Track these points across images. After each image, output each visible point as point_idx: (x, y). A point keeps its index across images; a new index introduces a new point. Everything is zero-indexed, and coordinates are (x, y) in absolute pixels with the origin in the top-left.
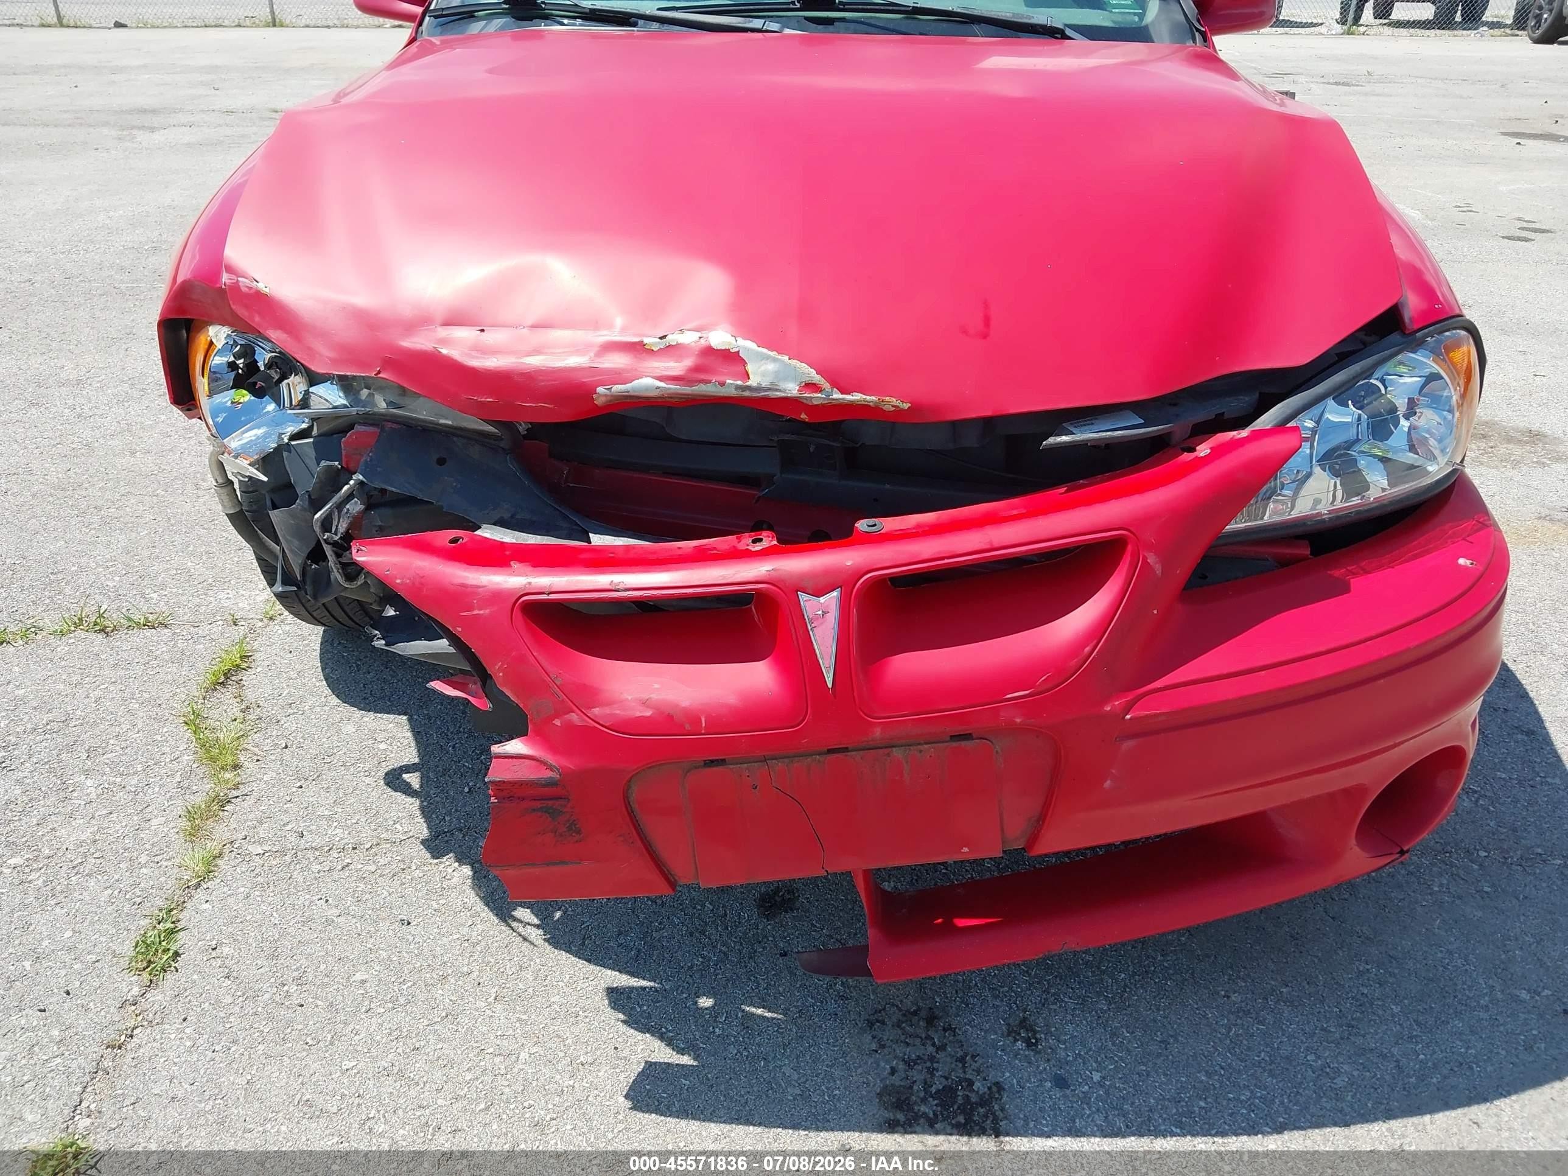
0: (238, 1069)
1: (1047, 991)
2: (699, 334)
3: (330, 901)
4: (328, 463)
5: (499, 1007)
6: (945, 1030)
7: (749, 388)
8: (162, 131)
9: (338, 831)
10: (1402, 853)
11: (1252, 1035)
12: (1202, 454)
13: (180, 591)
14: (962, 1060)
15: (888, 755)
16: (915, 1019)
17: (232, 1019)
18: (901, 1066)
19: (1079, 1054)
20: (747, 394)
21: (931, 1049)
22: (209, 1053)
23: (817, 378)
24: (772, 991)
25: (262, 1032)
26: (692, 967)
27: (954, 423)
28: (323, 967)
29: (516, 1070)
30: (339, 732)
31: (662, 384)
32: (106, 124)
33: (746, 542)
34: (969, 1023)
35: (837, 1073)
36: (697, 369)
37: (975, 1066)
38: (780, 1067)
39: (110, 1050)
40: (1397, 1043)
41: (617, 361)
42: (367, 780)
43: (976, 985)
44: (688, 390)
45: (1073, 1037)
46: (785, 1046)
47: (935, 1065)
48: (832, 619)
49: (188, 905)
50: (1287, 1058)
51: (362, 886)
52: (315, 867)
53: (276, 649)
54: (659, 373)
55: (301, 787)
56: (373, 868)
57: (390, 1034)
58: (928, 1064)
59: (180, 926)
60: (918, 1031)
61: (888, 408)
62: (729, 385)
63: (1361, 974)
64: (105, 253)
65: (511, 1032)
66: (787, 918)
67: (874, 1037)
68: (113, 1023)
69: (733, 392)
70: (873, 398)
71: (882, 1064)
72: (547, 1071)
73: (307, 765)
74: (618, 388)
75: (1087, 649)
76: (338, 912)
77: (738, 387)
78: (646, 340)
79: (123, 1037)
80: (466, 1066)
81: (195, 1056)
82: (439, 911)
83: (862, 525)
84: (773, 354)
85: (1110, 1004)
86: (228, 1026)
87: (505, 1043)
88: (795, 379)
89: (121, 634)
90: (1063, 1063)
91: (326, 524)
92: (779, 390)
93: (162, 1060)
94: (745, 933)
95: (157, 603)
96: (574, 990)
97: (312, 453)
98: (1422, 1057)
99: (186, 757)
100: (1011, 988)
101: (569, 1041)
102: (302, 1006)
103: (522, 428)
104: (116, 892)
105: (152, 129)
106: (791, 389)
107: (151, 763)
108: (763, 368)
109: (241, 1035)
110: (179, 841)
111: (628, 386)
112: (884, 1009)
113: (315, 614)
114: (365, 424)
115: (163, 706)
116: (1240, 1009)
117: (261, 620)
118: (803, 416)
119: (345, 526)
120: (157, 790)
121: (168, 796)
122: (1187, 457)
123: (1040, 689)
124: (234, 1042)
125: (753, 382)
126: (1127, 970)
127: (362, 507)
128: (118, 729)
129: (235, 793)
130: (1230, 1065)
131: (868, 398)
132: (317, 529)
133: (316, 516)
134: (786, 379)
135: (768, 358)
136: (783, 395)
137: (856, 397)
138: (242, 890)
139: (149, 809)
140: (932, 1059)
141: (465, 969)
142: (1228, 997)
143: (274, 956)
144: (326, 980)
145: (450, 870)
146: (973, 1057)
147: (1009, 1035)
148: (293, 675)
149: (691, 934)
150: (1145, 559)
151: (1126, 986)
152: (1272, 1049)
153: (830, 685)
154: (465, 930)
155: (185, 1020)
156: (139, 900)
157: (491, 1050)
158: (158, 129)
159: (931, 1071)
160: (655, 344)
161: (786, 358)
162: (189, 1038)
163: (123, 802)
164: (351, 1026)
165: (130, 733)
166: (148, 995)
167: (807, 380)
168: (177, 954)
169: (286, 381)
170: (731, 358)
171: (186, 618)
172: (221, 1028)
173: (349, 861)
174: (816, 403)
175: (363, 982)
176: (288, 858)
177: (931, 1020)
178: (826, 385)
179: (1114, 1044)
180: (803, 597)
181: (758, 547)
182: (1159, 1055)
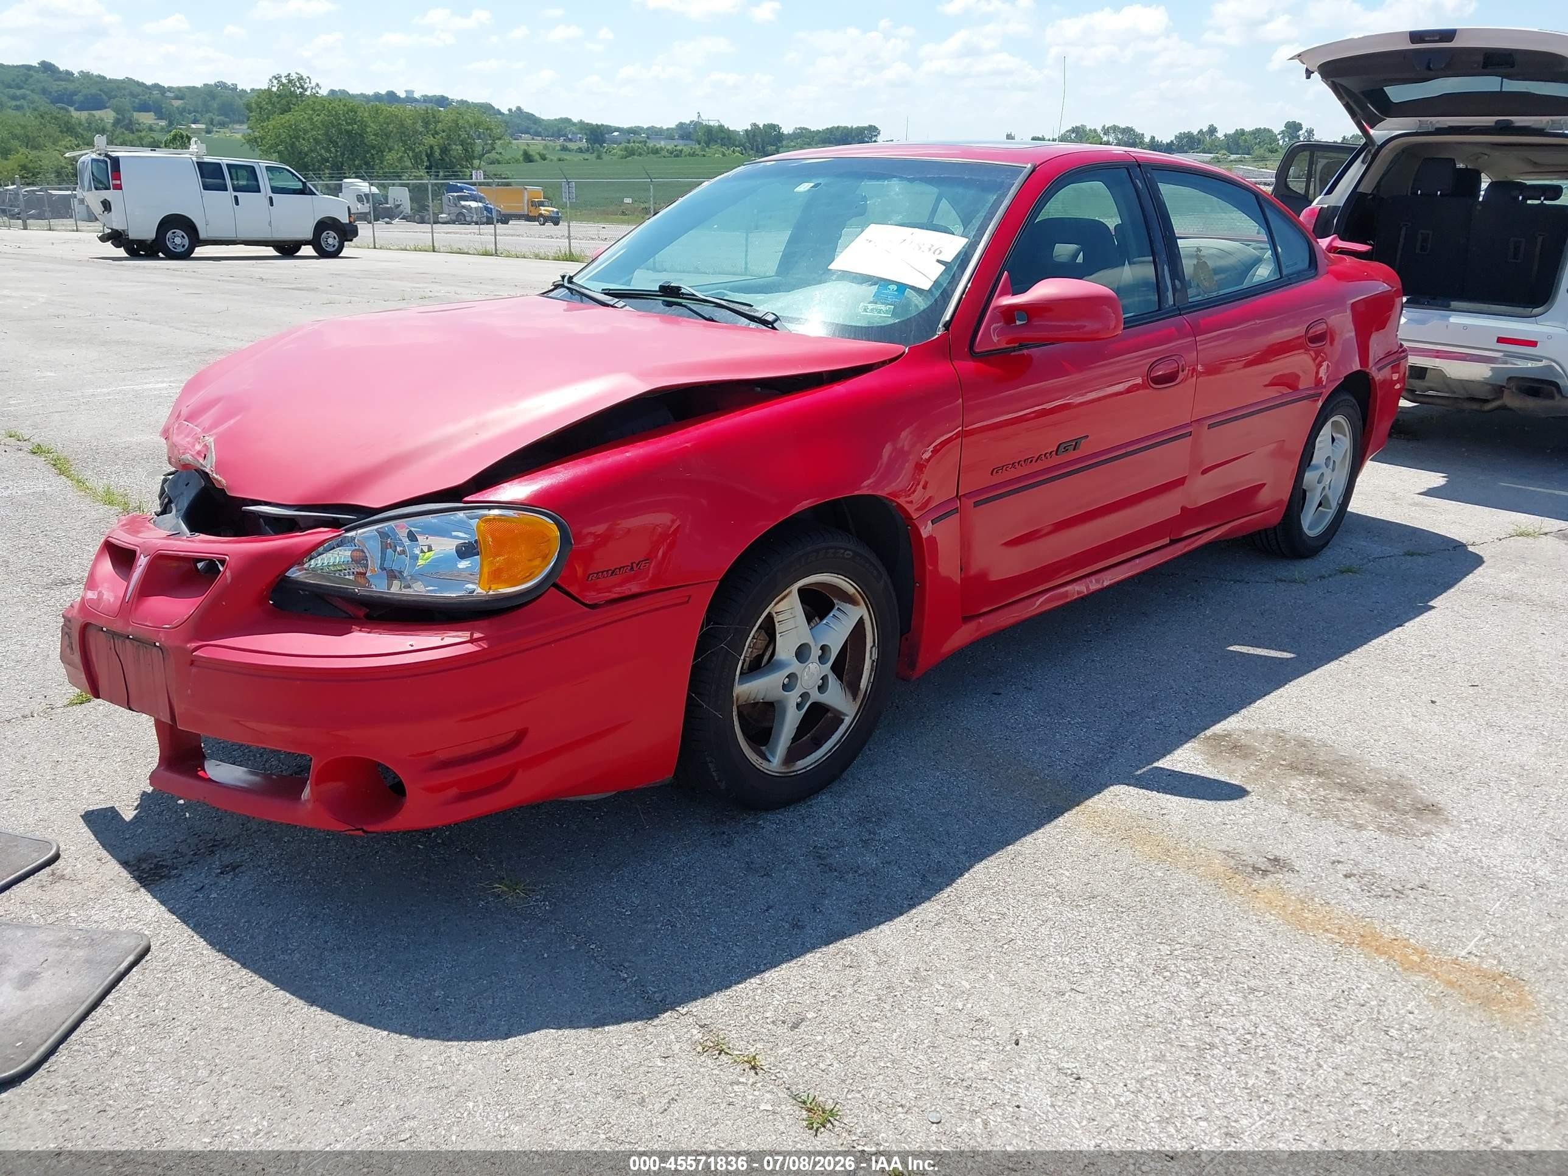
6: (210, 851)
14: (190, 862)
16: (210, 842)
17: (60, 726)
21: (191, 853)
25: (58, 733)
47: (179, 858)
60: (202, 846)
86: (55, 727)
102: (81, 733)
109: (52, 731)
124: (47, 732)
140: (184, 855)
155: (52, 720)
159: (174, 858)
162: (42, 725)
172: (52, 727)
177: (214, 846)
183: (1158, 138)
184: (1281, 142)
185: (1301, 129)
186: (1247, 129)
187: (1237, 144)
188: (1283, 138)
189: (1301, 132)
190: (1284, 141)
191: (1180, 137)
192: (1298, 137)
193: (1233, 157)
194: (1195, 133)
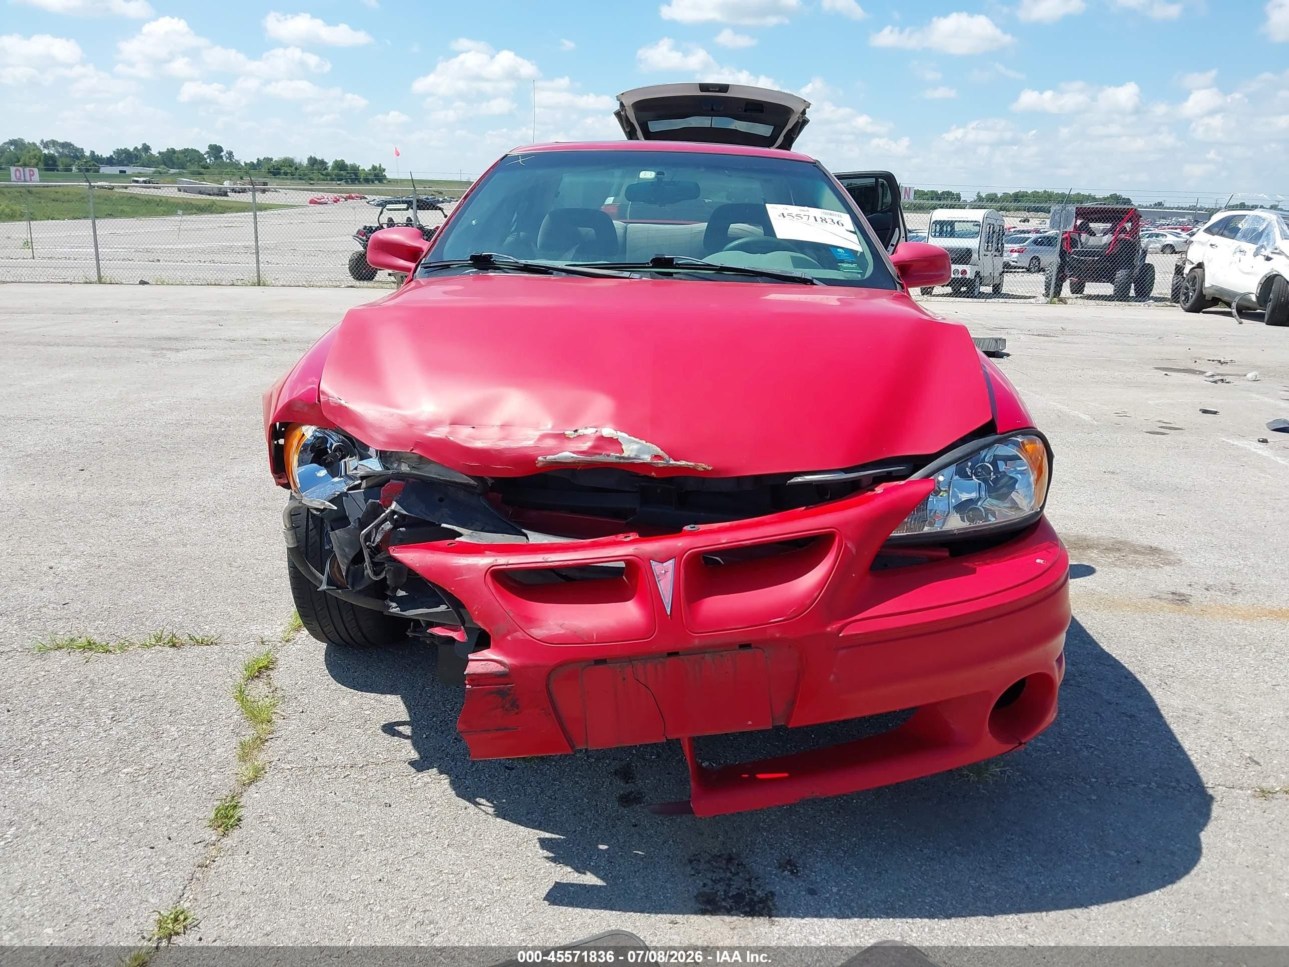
0: (284, 878)
1: (805, 847)
2: (596, 429)
3: (337, 794)
4: (373, 501)
5: (450, 850)
6: (738, 865)
7: (623, 458)
8: (184, 352)
9: (340, 757)
10: (1020, 744)
11: (935, 870)
12: (879, 492)
13: (224, 625)
14: (749, 880)
15: (703, 658)
16: (720, 859)
17: (278, 853)
18: (710, 882)
19: (824, 878)
20: (622, 461)
21: (729, 874)
22: (265, 870)
23: (661, 453)
24: (627, 845)
25: (298, 860)
26: (575, 831)
27: (738, 478)
28: (335, 828)
29: (463, 881)
30: (337, 704)
31: (575, 455)
32: (142, 346)
33: (621, 537)
34: (754, 862)
35: (669, 886)
36: (593, 447)
37: (757, 883)
38: (633, 882)
39: (199, 868)
40: (1028, 876)
41: (550, 443)
42: (358, 731)
43: (759, 842)
44: (589, 458)
45: (821, 870)
46: (635, 872)
47: (732, 883)
48: (670, 575)
49: (245, 794)
50: (957, 882)
51: (358, 786)
52: (327, 776)
53: (292, 658)
54: (573, 449)
55: (314, 733)
56: (365, 777)
57: (381, 862)
58: (727, 882)
59: (240, 805)
60: (721, 865)
61: (700, 469)
62: (612, 456)
63: (1008, 840)
64: (152, 426)
65: (459, 862)
66: (637, 807)
67: (692, 868)
68: (200, 854)
69: (614, 460)
70: (692, 464)
71: (698, 881)
72: (483, 882)
73: (317, 722)
74: (550, 458)
75: (816, 594)
76: (343, 800)
77: (617, 457)
78: (567, 433)
79: (208, 862)
80: (430, 878)
81: (256, 872)
82: (410, 800)
83: (687, 528)
84: (637, 440)
85: (845, 853)
86: (276, 856)
87: (455, 867)
88: (649, 453)
89: (187, 648)
90: (812, 883)
91: (368, 537)
92: (640, 459)
93: (234, 873)
94: (610, 815)
95: (208, 630)
96: (499, 841)
97: (362, 498)
98: (1043, 883)
99: (236, 716)
100: (782, 845)
101: (497, 867)
102: (322, 847)
103: (490, 482)
104: (197, 787)
105: (177, 350)
106: (647, 458)
107: (213, 719)
108: (631, 447)
109: (285, 861)
110: (235, 761)
111: (555, 456)
112: (700, 854)
113: (325, 629)
114: (396, 479)
115: (218, 688)
116: (928, 857)
117: (281, 642)
118: (653, 474)
119: (380, 538)
120: (218, 733)
121: (226, 737)
122: (870, 493)
123: (790, 617)
124: (280, 865)
125: (625, 454)
126: (857, 836)
127: (392, 526)
128: (189, 701)
129: (271, 736)
130: (920, 885)
131: (689, 463)
132: (362, 540)
133: (363, 532)
134: (644, 453)
135: (634, 442)
136: (641, 461)
137: (683, 463)
138: (279, 787)
139: (214, 744)
140: (730, 879)
141: (428, 830)
142: (922, 851)
143: (303, 821)
144: (337, 834)
145: (415, 779)
146: (756, 879)
147: (780, 868)
148: (304, 672)
149: (575, 815)
150: (846, 544)
151: (856, 844)
152: (948, 877)
153: (669, 613)
154: (427, 810)
155: (248, 853)
156: (212, 791)
157: (446, 871)
158: (182, 350)
159: (729, 886)
160: (572, 434)
161: (644, 442)
162: (251, 862)
163: (196, 740)
164: (356, 858)
165: (197, 703)
166: (222, 840)
167: (656, 454)
168: (239, 820)
169: (344, 460)
170: (614, 442)
171: (229, 640)
172: (271, 858)
173: (349, 773)
174: (660, 466)
175: (361, 836)
176: (308, 771)
177: (730, 859)
178: (666, 456)
179: (847, 874)
180: (653, 563)
181: (628, 539)
182: (875, 879)
183: (98, 153)
184: (208, 161)
185: (222, 151)
186: (177, 149)
187: (171, 160)
188: (209, 157)
189: (222, 154)
190: (211, 160)
191: (119, 152)
192: (221, 157)
193: (172, 171)
194: (132, 150)
